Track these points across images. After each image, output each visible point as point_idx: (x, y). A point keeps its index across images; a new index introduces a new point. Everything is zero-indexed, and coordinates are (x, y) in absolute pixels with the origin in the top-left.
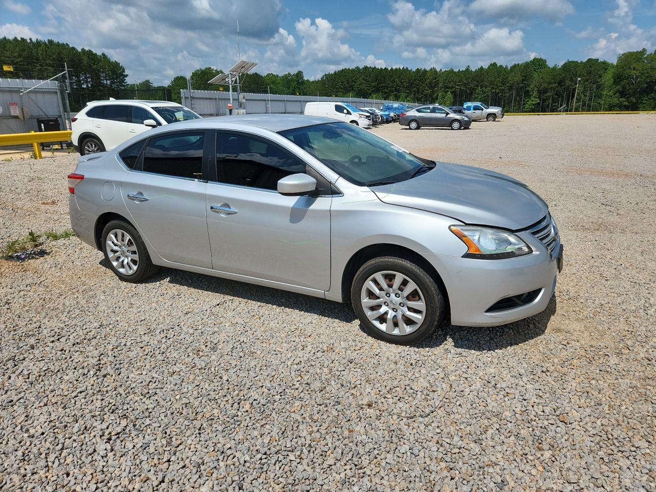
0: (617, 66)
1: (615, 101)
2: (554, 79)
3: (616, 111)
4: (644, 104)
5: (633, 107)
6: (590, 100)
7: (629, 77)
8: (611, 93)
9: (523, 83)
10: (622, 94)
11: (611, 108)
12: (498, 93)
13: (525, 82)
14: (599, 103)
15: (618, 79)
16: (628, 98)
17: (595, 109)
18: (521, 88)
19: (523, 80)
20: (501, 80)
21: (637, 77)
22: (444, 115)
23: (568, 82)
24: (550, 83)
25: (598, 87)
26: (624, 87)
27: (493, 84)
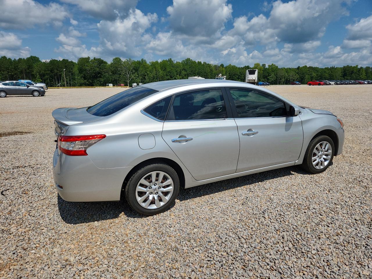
0: (78, 64)
1: (82, 81)
2: (47, 68)
3: (83, 86)
4: (96, 83)
5: (91, 85)
6: (70, 81)
7: (85, 70)
8: (79, 78)
9: (29, 70)
10: (85, 78)
11: (81, 85)
12: (14, 75)
13: (30, 69)
14: (75, 83)
15: (81, 70)
16: (88, 80)
17: (74, 85)
18: (28, 72)
19: (28, 68)
20: (13, 67)
21: (89, 70)
22: (26, 87)
23: (56, 71)
24: (45, 71)
25: (72, 74)
26: (85, 75)
27: (9, 70)
